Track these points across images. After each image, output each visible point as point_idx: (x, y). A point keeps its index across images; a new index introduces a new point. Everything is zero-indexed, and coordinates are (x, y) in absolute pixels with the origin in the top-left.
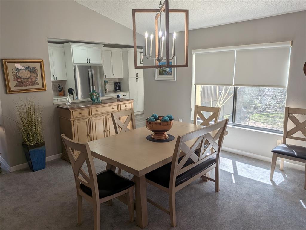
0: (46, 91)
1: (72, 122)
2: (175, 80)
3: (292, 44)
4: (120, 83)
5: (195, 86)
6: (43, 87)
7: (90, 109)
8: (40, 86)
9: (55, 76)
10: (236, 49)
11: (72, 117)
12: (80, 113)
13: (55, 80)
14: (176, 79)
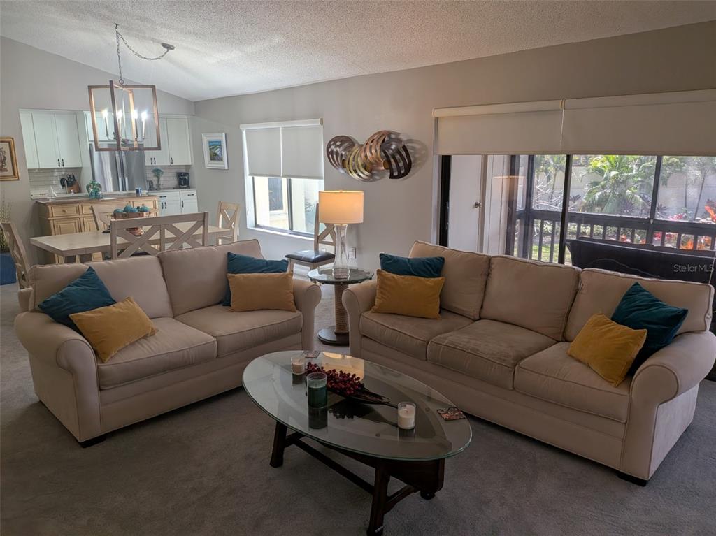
0: (18, 180)
1: (51, 221)
2: (226, 168)
3: (322, 122)
4: (186, 174)
5: (251, 177)
6: (14, 175)
7: (80, 206)
8: (10, 173)
9: (61, 161)
10: (280, 126)
11: (51, 215)
12: (64, 211)
13: (61, 166)
14: (228, 166)
